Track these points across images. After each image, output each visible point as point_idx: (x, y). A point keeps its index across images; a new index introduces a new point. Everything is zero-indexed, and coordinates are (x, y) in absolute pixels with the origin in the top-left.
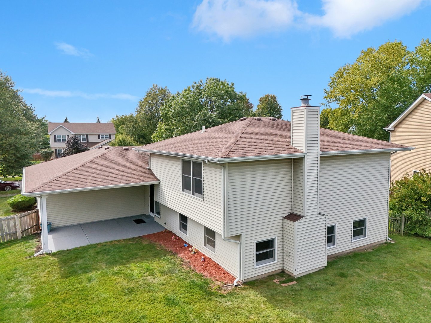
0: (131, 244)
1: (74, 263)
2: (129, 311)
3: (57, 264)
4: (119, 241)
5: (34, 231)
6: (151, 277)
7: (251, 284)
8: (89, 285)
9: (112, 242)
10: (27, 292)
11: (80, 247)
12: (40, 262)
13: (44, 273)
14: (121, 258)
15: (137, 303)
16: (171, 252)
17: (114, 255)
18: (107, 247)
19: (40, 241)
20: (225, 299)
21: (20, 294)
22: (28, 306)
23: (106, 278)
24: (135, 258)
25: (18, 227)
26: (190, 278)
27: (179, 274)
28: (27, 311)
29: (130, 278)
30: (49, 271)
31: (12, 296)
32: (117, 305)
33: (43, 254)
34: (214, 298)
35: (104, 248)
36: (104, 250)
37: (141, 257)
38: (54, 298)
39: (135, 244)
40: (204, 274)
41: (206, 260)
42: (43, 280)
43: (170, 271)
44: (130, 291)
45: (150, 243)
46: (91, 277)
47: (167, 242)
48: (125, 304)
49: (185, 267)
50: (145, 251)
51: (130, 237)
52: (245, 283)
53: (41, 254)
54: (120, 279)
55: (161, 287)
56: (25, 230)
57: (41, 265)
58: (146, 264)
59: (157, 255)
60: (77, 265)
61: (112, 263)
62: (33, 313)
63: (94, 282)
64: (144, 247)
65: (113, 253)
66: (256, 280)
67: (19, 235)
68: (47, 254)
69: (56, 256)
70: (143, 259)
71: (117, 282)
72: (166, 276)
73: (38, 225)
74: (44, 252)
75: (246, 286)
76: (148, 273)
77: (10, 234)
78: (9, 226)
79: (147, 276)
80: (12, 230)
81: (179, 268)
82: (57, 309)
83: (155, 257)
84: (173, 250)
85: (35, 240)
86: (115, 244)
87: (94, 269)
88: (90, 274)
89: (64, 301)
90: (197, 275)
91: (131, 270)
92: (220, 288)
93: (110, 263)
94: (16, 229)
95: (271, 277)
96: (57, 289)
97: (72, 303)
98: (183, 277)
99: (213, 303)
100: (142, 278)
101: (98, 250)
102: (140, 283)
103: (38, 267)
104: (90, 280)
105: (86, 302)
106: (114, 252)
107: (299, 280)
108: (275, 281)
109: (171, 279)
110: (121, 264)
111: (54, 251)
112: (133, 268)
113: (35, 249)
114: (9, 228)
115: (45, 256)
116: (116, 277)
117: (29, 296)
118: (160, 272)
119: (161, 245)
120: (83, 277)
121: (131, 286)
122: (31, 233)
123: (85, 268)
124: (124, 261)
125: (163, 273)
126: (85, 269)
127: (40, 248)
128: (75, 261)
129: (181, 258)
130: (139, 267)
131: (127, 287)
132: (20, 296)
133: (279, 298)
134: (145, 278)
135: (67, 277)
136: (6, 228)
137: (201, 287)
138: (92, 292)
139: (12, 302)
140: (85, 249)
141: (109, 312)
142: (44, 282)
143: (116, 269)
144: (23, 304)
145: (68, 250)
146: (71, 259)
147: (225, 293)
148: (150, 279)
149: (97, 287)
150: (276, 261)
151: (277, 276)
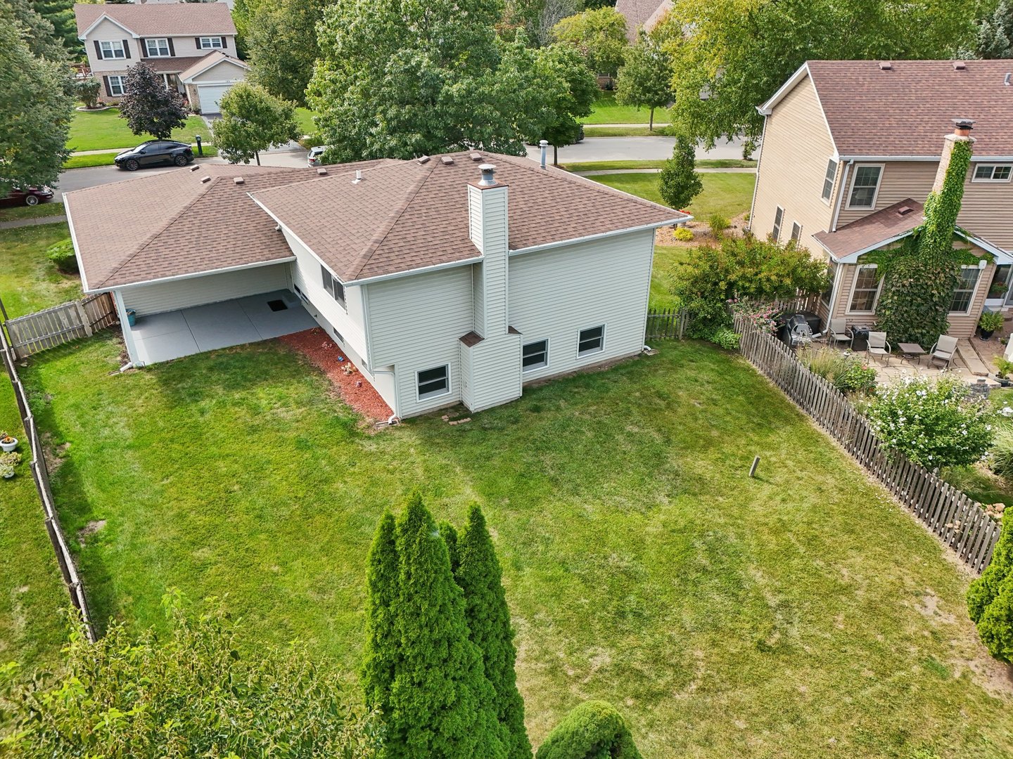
0: (261, 353)
1: (179, 386)
2: (251, 454)
3: (157, 387)
4: (242, 347)
5: (109, 322)
6: (284, 409)
7: (410, 422)
8: (201, 420)
9: (231, 348)
10: (123, 427)
11: (185, 357)
12: (130, 382)
13: (141, 401)
14: (245, 379)
15: (261, 445)
16: (318, 368)
17: (235, 373)
18: (225, 360)
19: (122, 343)
20: (371, 442)
21: (115, 430)
22: (129, 447)
23: (223, 411)
24: (266, 380)
25: (84, 318)
26: (335, 411)
27: (322, 406)
28: (130, 452)
29: (255, 411)
30: (146, 398)
31: (107, 432)
32: (236, 447)
33: (132, 368)
34: (357, 441)
35: (220, 360)
36: (222, 363)
37: (273, 377)
38: (159, 437)
39: (267, 353)
40: (355, 406)
41: (363, 385)
42: (141, 410)
43: (310, 401)
44: (254, 430)
45: (290, 351)
46: (203, 409)
47: (316, 350)
48: (247, 446)
49: (332, 395)
50: (279, 366)
51: (260, 339)
52: (404, 421)
53: (130, 368)
54: (242, 412)
55: (295, 425)
56: (96, 322)
57: (135, 386)
58: (280, 390)
59: (296, 374)
60: (183, 388)
61: (232, 386)
62: (137, 455)
63: (207, 416)
64: (279, 359)
65: (234, 370)
66: (421, 416)
67: (88, 330)
68: (140, 368)
69: (153, 373)
70: (276, 379)
71: (237, 416)
72: (303, 409)
73: (114, 313)
74: (134, 366)
75: (403, 425)
76: (279, 403)
77: (74, 330)
78: (69, 317)
79: (278, 408)
80: (76, 324)
81: (323, 397)
82: (166, 451)
83: (293, 377)
84: (321, 365)
85: (115, 340)
86: (236, 352)
87: (207, 396)
88: (203, 404)
89: (172, 441)
90: (345, 408)
91: (257, 399)
92: (369, 427)
93: (228, 386)
94: (81, 321)
95: (442, 411)
96: (161, 424)
97: (183, 444)
98: (325, 410)
99: (354, 446)
100: (272, 411)
101: (211, 363)
102: (268, 418)
103: (129, 390)
104: (202, 412)
105: (200, 442)
106: (235, 367)
107: (476, 416)
108: (443, 417)
109: (309, 414)
110: (244, 388)
111: (148, 363)
112: (261, 395)
113: (119, 358)
114: (71, 323)
115: (137, 371)
116: (237, 409)
117: (128, 433)
118: (297, 403)
119: (304, 356)
120: (194, 408)
121: (256, 423)
122: (106, 325)
123: (196, 393)
124: (248, 384)
125: (300, 404)
126: (196, 396)
127: (125, 357)
128: (180, 382)
129: (330, 381)
130: (269, 394)
131: (251, 424)
132: (116, 434)
133: (437, 441)
134: (275, 411)
135: (172, 408)
136: (65, 322)
137: (345, 425)
138: (206, 429)
139: (108, 441)
140: (193, 360)
141: (228, 455)
142: (143, 415)
143: (237, 396)
144: (122, 443)
145: (167, 362)
146: (174, 379)
147: (373, 434)
148: (282, 413)
149: (212, 423)
150: (450, 392)
151: (451, 410)
